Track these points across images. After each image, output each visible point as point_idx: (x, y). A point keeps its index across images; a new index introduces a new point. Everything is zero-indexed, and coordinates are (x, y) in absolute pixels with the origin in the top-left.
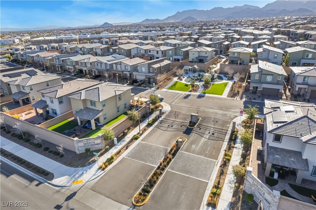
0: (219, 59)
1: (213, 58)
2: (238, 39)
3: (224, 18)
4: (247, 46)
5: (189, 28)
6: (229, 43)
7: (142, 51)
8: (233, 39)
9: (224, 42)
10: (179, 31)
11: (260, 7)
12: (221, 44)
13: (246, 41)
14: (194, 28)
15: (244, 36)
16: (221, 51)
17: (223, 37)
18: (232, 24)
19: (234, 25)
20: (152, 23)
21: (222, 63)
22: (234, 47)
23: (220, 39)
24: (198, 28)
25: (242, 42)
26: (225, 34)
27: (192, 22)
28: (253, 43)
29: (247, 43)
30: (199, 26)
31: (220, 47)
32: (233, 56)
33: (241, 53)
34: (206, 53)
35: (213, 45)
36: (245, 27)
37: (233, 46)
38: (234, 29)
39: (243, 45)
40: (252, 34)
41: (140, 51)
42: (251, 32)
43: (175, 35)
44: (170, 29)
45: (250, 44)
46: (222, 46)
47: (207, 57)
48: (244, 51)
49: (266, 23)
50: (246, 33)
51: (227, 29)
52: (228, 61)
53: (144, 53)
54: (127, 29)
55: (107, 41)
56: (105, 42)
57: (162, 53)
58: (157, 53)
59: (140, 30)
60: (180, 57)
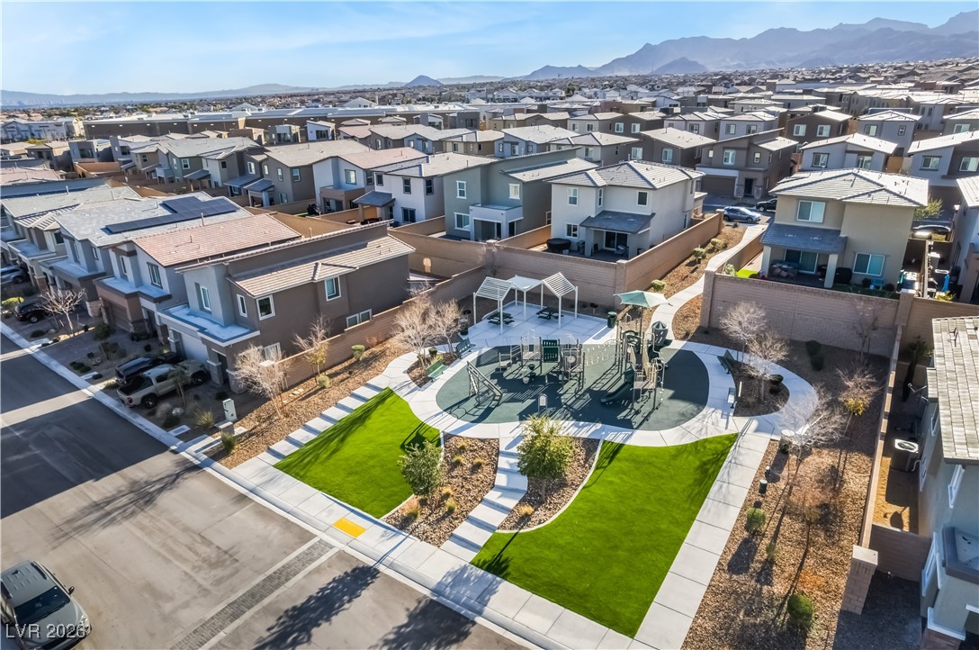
0: (727, 229)
1: (693, 222)
2: (842, 129)
3: (800, 63)
4: (889, 164)
5: (660, 91)
6: (794, 143)
7: (352, 175)
8: (814, 125)
9: (771, 138)
11: (931, 26)
12: (748, 149)
13: (879, 135)
14: (676, 91)
15: (872, 112)
16: (749, 184)
17: (769, 118)
18: (825, 79)
19: (831, 81)
20: (556, 76)
21: (721, 269)
22: (816, 166)
23: (753, 128)
24: (695, 89)
25: (857, 139)
26: (784, 107)
27: (684, 76)
28: (916, 147)
29: (889, 147)
31: (743, 163)
32: (801, 223)
33: (847, 208)
34: (642, 199)
35: (711, 154)
36: (873, 82)
37: (808, 159)
38: (826, 90)
39: (862, 157)
40: (906, 105)
41: (347, 172)
42: (904, 98)
44: (596, 93)
45: (900, 152)
46: (757, 155)
47: (645, 220)
48: (869, 194)
49: (959, 71)
50: (879, 104)
51: (801, 91)
52: (768, 250)
53: (362, 184)
54: (458, 94)
55: (324, 129)
56: (317, 131)
57: (429, 190)
58: (407, 190)
59: (496, 97)
60: (504, 216)
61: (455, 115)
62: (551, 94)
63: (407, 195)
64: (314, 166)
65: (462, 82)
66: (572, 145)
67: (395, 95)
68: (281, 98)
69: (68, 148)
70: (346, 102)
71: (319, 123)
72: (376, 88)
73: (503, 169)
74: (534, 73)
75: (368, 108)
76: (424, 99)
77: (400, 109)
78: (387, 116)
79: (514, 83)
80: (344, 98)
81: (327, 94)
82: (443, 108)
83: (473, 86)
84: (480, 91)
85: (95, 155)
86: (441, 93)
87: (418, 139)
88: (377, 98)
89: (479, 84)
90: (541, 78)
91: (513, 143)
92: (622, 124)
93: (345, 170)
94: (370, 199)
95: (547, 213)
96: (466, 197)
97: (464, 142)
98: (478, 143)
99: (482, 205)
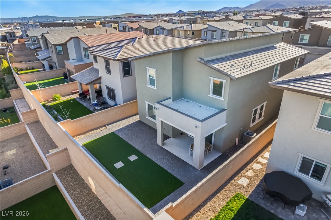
56: (123, 26)
57: (126, 72)
61: (186, 19)
63: (108, 75)
64: (67, 44)
66: (253, 33)
71: (124, 23)
87: (161, 29)
90: (223, 11)
91: (213, 31)
92: (278, 21)
93: (83, 48)
94: (84, 75)
95: (253, 110)
96: (156, 88)
97: (184, 30)
98: (192, 31)
99: (173, 101)
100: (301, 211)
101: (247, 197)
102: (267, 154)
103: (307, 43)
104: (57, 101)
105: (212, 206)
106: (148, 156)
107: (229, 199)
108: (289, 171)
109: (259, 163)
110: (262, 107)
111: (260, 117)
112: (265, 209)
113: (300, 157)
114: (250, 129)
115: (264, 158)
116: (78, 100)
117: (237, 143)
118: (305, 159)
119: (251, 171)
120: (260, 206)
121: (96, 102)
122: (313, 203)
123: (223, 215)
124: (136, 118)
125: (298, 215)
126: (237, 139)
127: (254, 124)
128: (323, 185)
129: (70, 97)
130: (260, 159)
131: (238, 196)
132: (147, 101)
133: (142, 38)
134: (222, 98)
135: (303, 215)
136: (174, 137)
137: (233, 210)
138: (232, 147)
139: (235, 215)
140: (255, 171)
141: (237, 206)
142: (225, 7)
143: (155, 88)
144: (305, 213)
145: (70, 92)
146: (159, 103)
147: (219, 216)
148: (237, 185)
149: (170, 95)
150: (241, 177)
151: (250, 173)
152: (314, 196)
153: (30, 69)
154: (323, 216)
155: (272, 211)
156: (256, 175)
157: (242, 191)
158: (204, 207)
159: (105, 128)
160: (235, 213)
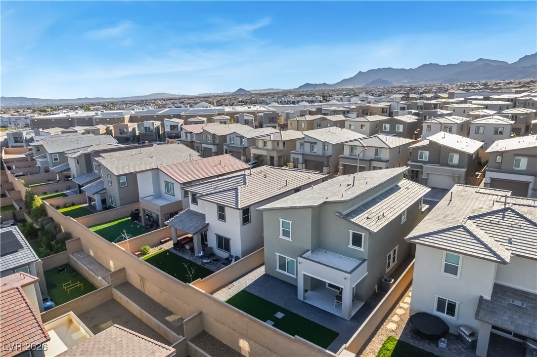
5: (381, 97)
10: (359, 102)
14: (392, 97)
20: (313, 89)
24: (401, 96)
27: (384, 88)
30: (401, 94)
43: (345, 113)
44: (341, 99)
53: (179, 196)
54: (261, 99)
55: (175, 124)
56: (171, 126)
57: (246, 219)
58: (222, 217)
59: (283, 101)
60: (348, 281)
61: (262, 114)
62: (314, 99)
63: (221, 223)
64: (138, 176)
65: (262, 92)
67: (225, 100)
68: (164, 100)
69: (6, 137)
70: (198, 103)
71: (172, 120)
72: (216, 95)
73: (341, 211)
74: (300, 87)
75: (208, 108)
76: (242, 102)
77: (228, 109)
78: (219, 114)
79: (291, 92)
80: (198, 101)
81: (189, 98)
82: (254, 108)
83: (269, 94)
84: (273, 97)
85: (24, 141)
86: (251, 98)
87: (237, 136)
88: (215, 101)
89: (272, 93)
90: (305, 90)
91: (311, 143)
92: (389, 125)
93: (165, 181)
94: (182, 221)
95: (388, 255)
96: (292, 239)
97: (272, 140)
98: (283, 141)
99: (312, 252)
100: (443, 344)
101: (398, 339)
102: (407, 299)
103: (427, 160)
104: (147, 255)
105: (370, 349)
106: (294, 312)
107: (383, 342)
108: (429, 312)
109: (401, 308)
110: (395, 251)
111: (394, 261)
112: (414, 347)
113: (436, 298)
114: (386, 274)
115: (404, 303)
116: (174, 251)
117: (377, 291)
118: (440, 299)
119: (396, 316)
120: (411, 345)
121: (201, 254)
122: (451, 337)
123: (382, 354)
124: (260, 272)
125: (441, 348)
126: (376, 287)
127: (390, 268)
128: (456, 320)
129: (161, 249)
130: (401, 304)
131: (390, 339)
132: (277, 253)
133: (251, 174)
134: (362, 249)
135: (445, 347)
136: (312, 290)
137: (389, 350)
138: (372, 295)
139: (392, 354)
140: (400, 316)
141: (391, 346)
142: (307, 84)
143: (290, 239)
144: (445, 345)
145: (157, 241)
146: (301, 256)
147: (379, 355)
148: (387, 330)
149: (309, 247)
150: (389, 323)
151: (396, 318)
152: (451, 331)
153: (69, 206)
154: (460, 346)
155: (421, 347)
156: (402, 320)
157: (393, 334)
158: (365, 351)
159: (231, 285)
160: (392, 352)
